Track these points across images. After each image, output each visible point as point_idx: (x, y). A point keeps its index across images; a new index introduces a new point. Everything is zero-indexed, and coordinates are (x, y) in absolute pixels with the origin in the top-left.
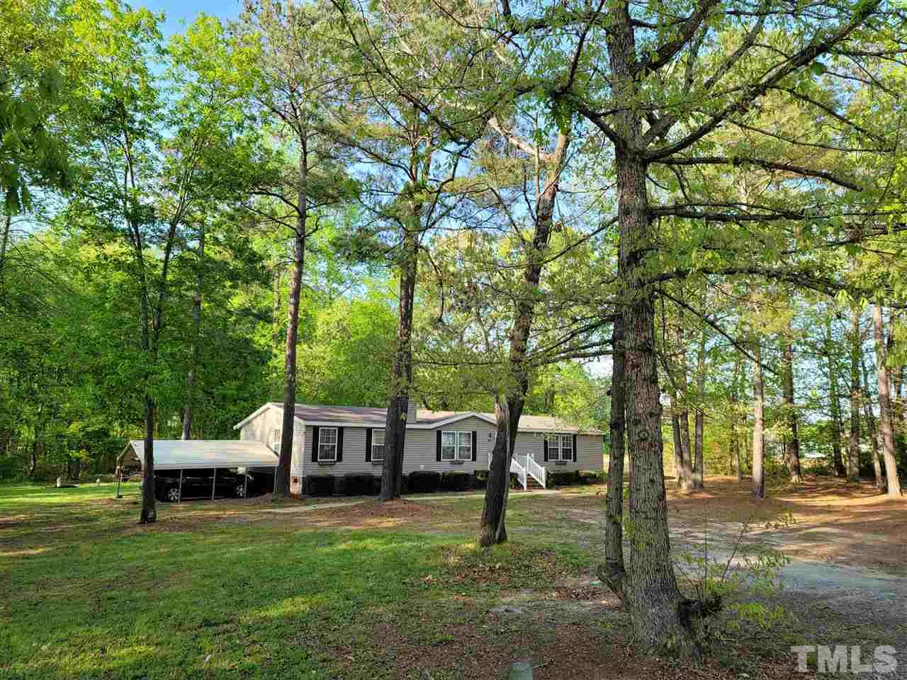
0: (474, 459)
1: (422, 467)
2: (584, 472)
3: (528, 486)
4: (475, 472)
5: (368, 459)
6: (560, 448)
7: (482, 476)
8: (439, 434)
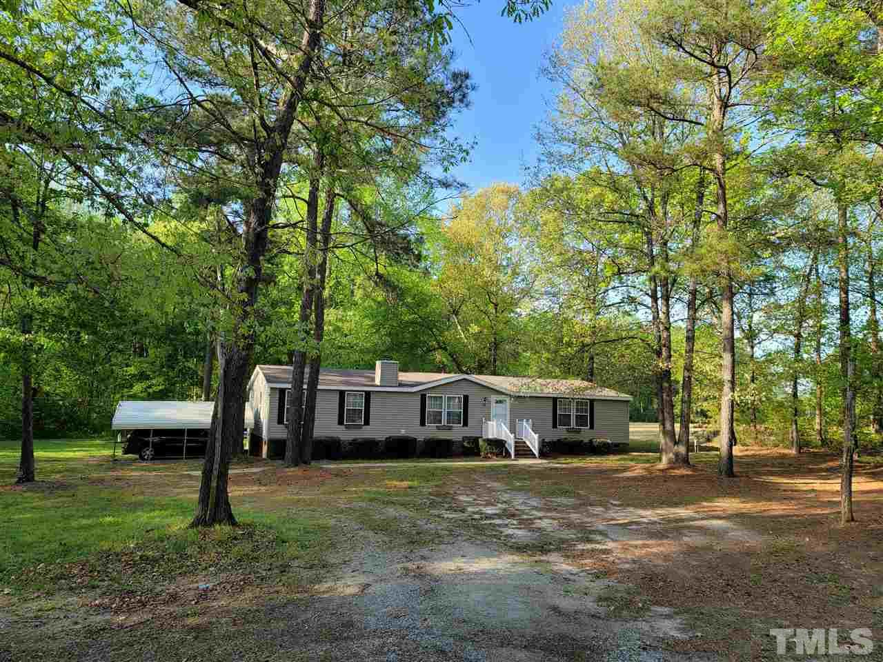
0: (466, 424)
1: (403, 432)
2: (598, 441)
3: (515, 455)
4: (463, 438)
5: (341, 422)
6: (573, 413)
7: (468, 443)
8: (423, 398)
